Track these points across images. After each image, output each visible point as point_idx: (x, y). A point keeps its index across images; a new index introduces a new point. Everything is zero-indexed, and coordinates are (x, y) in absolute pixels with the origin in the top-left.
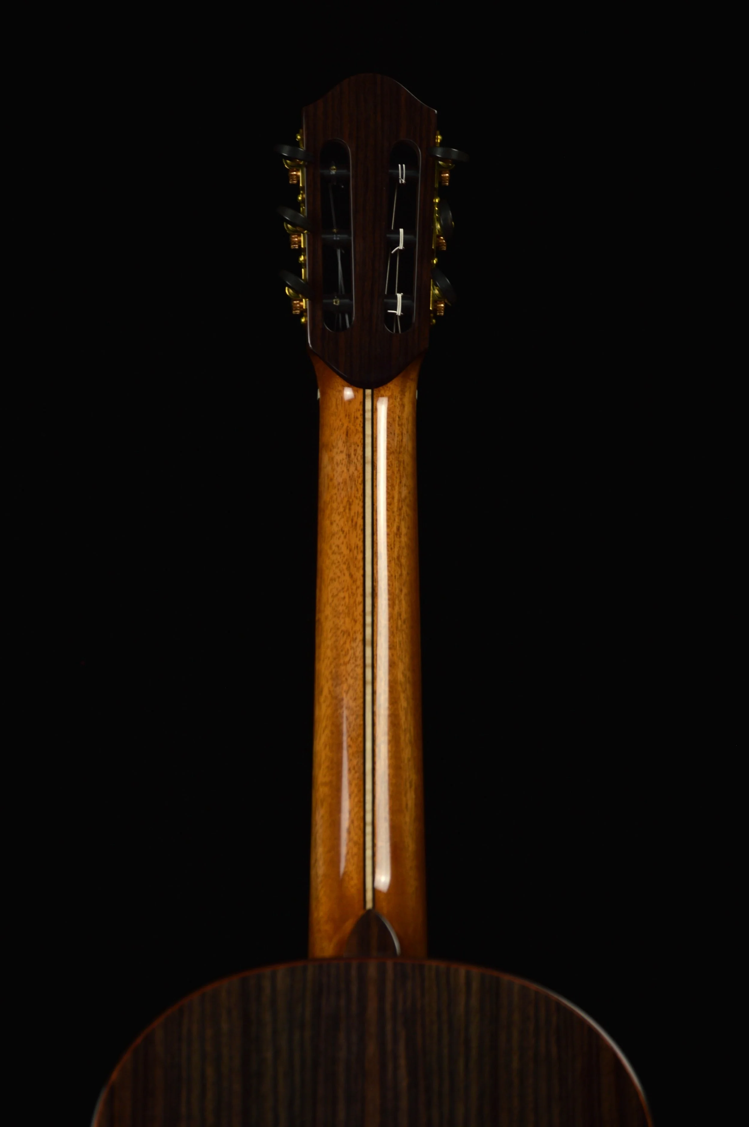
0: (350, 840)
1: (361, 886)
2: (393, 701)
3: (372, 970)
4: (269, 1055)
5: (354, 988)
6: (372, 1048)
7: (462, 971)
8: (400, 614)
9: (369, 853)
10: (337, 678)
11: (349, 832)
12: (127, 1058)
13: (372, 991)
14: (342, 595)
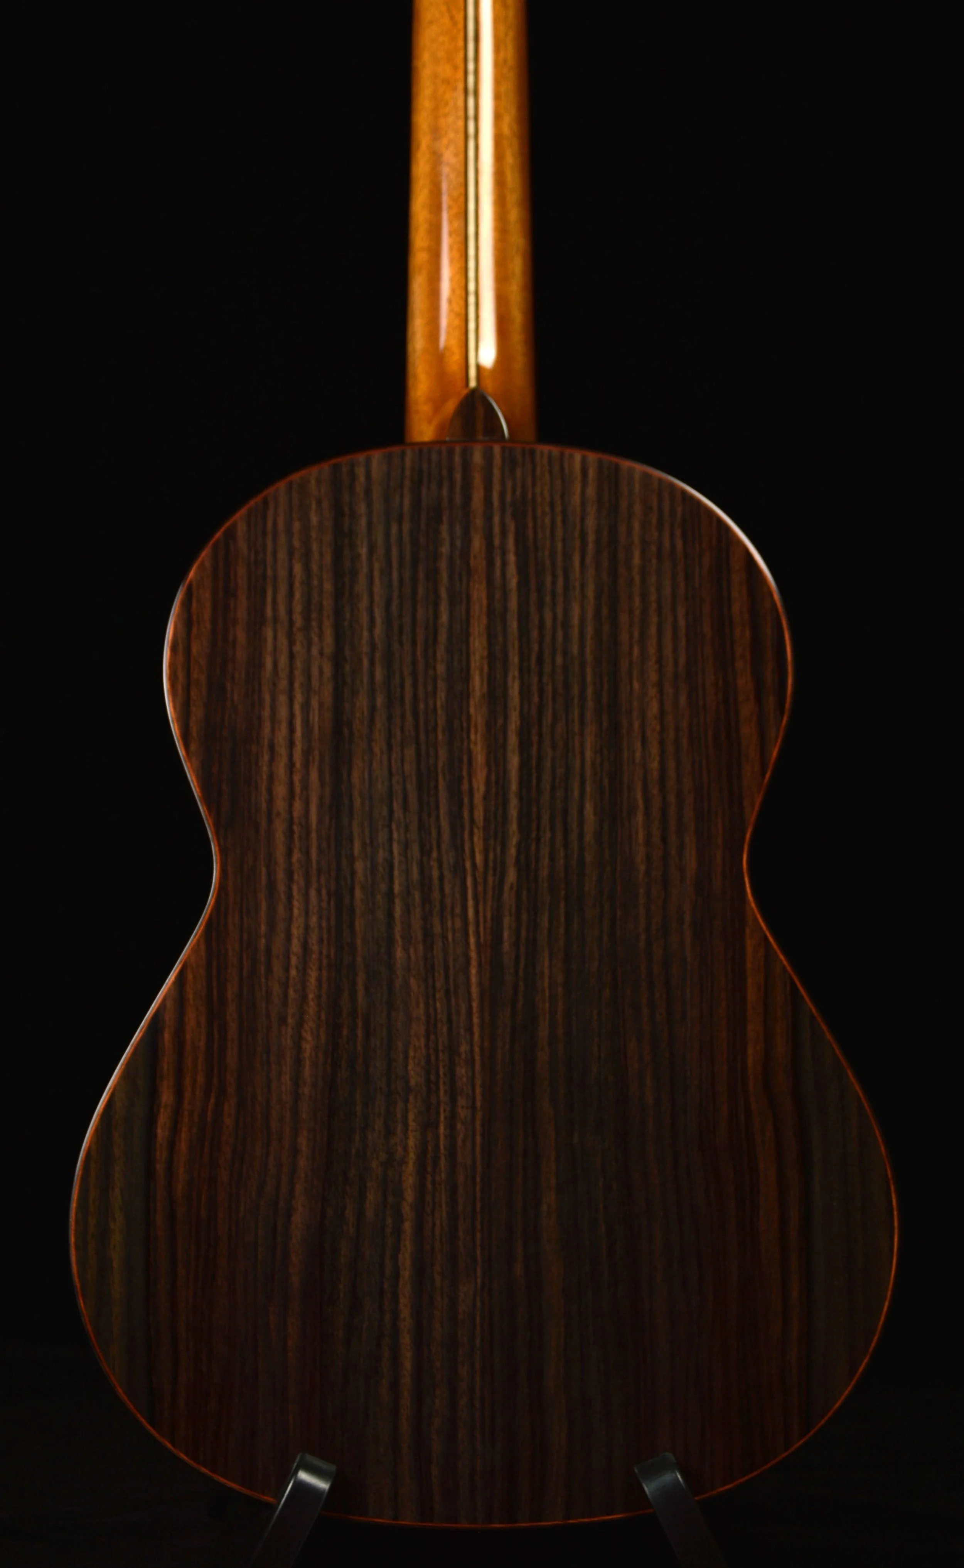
0: (451, 311)
1: (463, 361)
2: (499, 157)
3: (477, 457)
4: (363, 551)
5: (458, 476)
6: (477, 543)
7: (578, 456)
8: (505, 61)
9: (472, 326)
10: (436, 132)
11: (450, 301)
12: (205, 554)
13: (478, 479)
14: (441, 39)
